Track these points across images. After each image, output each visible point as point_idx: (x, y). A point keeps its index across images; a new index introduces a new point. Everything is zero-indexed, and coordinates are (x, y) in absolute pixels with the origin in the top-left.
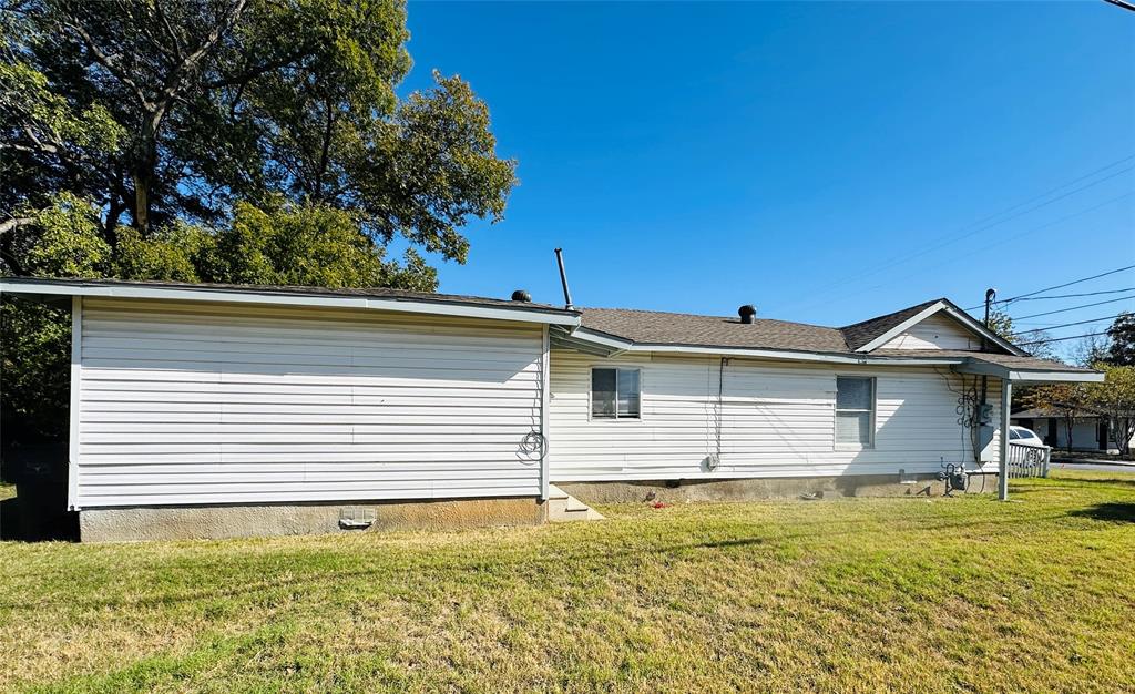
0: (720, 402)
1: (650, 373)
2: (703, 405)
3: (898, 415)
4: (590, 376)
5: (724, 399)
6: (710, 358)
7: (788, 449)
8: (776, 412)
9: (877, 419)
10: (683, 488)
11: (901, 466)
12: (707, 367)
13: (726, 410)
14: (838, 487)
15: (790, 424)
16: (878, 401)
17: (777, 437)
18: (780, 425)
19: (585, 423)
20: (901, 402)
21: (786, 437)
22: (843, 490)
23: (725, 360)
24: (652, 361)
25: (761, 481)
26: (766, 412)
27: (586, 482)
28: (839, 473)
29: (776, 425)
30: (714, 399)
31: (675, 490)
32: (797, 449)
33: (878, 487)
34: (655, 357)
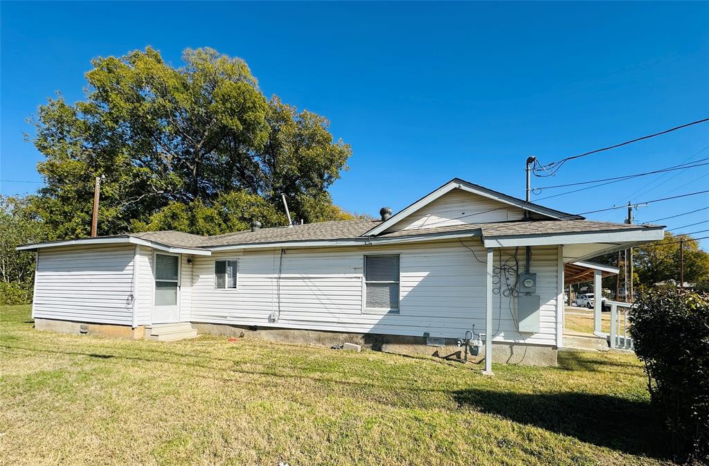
0: (280, 278)
1: (243, 261)
2: (271, 280)
3: (421, 284)
4: (214, 266)
5: (282, 276)
6: (274, 250)
7: (325, 310)
8: (317, 284)
9: (401, 289)
10: (259, 331)
11: (426, 330)
12: (273, 256)
13: (282, 283)
14: (366, 342)
15: (326, 293)
16: (401, 274)
17: (318, 301)
18: (319, 293)
19: (212, 291)
20: (426, 274)
21: (324, 302)
22: (371, 345)
23: (284, 250)
24: (244, 255)
25: (306, 332)
26: (309, 284)
27: (214, 324)
28: (366, 331)
29: (316, 293)
30: (277, 276)
31: (255, 332)
32: (332, 311)
33: (405, 346)
34: (246, 252)
